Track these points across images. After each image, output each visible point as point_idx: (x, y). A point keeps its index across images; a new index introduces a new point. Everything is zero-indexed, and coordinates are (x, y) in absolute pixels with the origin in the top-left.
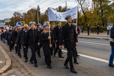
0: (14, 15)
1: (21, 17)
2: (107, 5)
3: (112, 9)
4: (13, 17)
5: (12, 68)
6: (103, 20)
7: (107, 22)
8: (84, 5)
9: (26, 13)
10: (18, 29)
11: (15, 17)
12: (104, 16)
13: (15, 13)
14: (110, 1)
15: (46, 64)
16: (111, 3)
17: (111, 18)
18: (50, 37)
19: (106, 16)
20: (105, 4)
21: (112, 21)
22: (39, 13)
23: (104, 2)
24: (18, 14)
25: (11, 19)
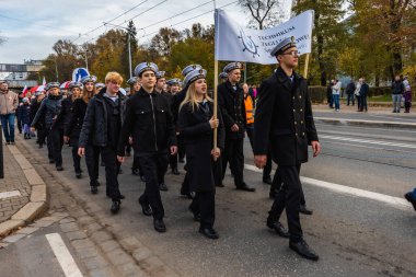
0: (55, 48)
1: (78, 57)
2: (335, 22)
3: (348, 35)
4: (51, 57)
5: (50, 212)
6: (322, 66)
7: (335, 73)
8: (269, 22)
9: (94, 42)
10: (86, 90)
11: (60, 55)
12: (325, 54)
13: (59, 45)
14: (344, 12)
15: (196, 219)
16: (346, 16)
17: (345, 62)
18: (214, 122)
19: (330, 54)
20: (329, 19)
21: (347, 70)
22: (134, 43)
23: (325, 13)
24: (68, 45)
25: (45, 62)
